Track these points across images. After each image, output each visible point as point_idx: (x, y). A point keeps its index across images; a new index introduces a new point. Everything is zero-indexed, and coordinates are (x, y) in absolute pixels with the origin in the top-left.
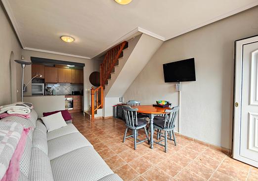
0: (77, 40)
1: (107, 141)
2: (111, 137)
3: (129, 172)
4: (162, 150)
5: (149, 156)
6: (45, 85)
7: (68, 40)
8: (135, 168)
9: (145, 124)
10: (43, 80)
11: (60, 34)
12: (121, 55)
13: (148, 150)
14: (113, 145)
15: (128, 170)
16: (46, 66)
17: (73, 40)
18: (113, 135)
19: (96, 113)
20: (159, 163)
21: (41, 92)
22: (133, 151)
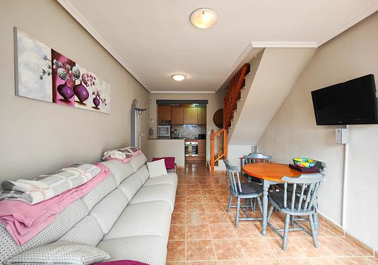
0: (189, 77)
1: (210, 204)
2: (218, 201)
3: (206, 250)
4: (279, 244)
5: (250, 243)
6: (171, 128)
7: (179, 78)
8: (217, 249)
9: (258, 192)
10: (169, 123)
11: (170, 74)
12: (243, 84)
13: (256, 235)
14: (213, 211)
15: (207, 247)
16: (172, 107)
17: (184, 77)
18: (221, 199)
19: (216, 164)
20: (257, 259)
21: (167, 135)
22: (232, 228)
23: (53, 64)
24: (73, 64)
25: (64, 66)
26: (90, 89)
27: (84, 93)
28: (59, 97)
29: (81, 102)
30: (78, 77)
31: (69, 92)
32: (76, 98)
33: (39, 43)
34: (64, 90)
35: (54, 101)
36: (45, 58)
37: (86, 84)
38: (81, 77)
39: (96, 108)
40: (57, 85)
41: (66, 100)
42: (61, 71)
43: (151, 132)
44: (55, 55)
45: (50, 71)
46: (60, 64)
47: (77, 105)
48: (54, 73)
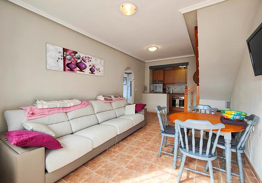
6: (164, 86)
11: (146, 48)
21: (160, 91)
23: (64, 54)
24: (76, 53)
25: (70, 55)
26: (87, 64)
27: (83, 66)
28: (67, 68)
29: (81, 70)
30: (79, 59)
31: (73, 66)
32: (78, 69)
33: (56, 47)
34: (70, 65)
35: (64, 70)
36: (60, 53)
37: (85, 61)
38: (81, 59)
39: (92, 73)
40: (66, 63)
41: (72, 70)
42: (68, 57)
43: (145, 89)
44: (65, 50)
45: (62, 58)
46: (68, 54)
47: (78, 72)
48: (65, 59)
